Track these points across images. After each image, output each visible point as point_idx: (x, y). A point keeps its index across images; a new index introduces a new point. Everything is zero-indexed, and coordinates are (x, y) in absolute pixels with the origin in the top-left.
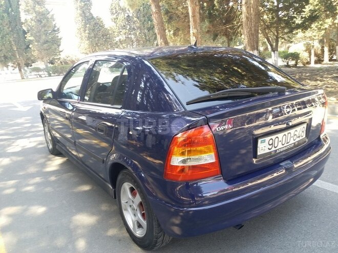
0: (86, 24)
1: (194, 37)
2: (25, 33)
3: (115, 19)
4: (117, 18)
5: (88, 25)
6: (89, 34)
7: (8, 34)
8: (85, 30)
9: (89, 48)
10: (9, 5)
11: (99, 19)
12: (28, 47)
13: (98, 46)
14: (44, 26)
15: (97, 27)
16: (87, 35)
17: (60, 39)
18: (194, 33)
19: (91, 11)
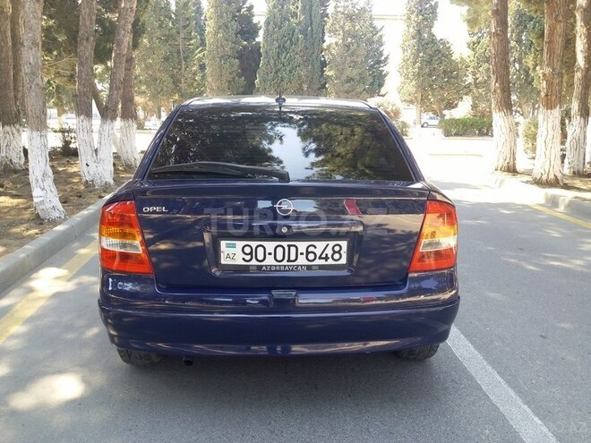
0: (418, 51)
1: (545, 82)
2: (324, 64)
3: (474, 44)
4: (479, 43)
5: (421, 54)
6: (420, 68)
7: (299, 66)
8: (415, 63)
9: (416, 92)
10: (309, 22)
11: (444, 44)
12: (323, 86)
13: (433, 89)
14: (352, 55)
15: (436, 58)
16: (417, 70)
17: (385, 75)
18: (544, 75)
19: (434, 31)
